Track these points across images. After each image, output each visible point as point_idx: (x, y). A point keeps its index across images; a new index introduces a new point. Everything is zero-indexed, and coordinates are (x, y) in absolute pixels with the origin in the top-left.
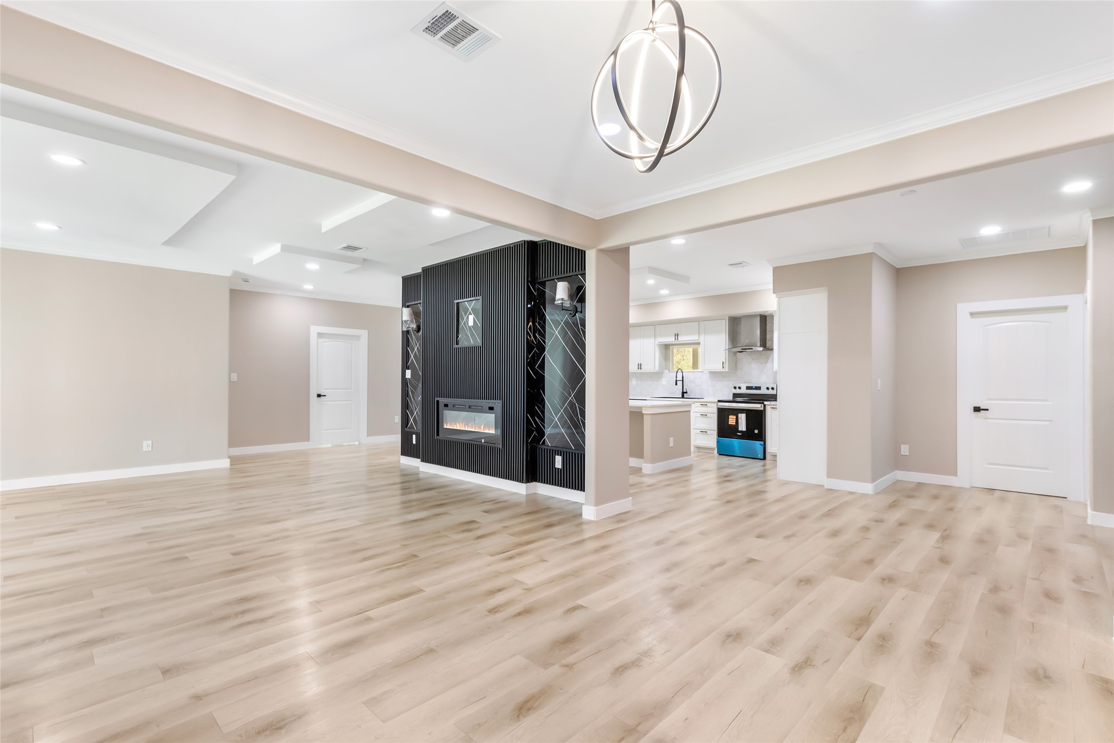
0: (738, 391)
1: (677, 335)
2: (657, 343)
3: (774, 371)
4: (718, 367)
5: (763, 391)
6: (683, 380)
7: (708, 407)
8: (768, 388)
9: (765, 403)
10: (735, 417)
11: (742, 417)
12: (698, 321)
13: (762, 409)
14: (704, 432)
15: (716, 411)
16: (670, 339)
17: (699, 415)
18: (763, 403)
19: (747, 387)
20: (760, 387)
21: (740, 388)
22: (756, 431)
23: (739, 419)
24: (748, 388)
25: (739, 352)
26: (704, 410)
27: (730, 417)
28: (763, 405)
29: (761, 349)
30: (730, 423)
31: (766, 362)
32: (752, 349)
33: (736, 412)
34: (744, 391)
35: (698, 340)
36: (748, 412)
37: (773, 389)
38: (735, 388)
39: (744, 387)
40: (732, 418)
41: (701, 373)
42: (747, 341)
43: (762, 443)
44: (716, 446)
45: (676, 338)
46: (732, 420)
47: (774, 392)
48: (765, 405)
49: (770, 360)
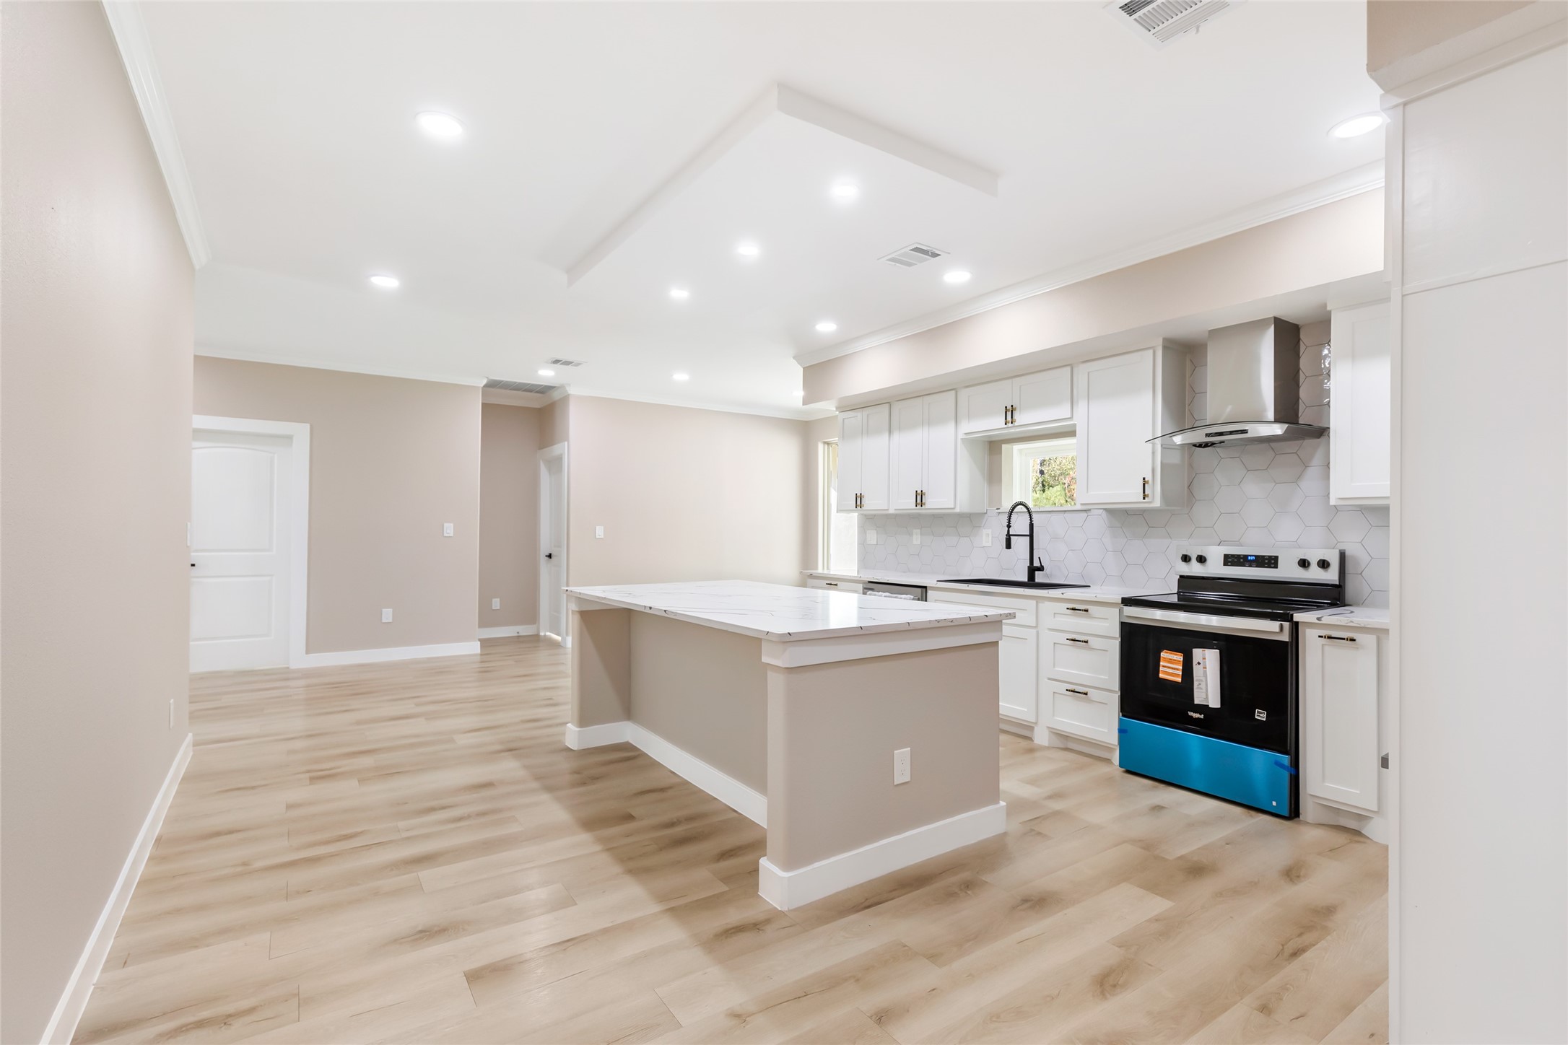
0: (1195, 569)
1: (1010, 412)
2: (961, 436)
3: (1332, 502)
4: (1129, 495)
5: (1287, 571)
6: (1031, 536)
7: (1091, 617)
8: (1304, 564)
9: (1298, 617)
10: (1180, 657)
11: (1208, 663)
12: (1071, 366)
13: (1285, 637)
14: (1077, 693)
15: (1116, 632)
16: (994, 424)
17: (1062, 638)
18: (1289, 618)
19: (1226, 556)
20: (1276, 558)
21: (1201, 559)
22: (1261, 715)
23: (1195, 667)
24: (1230, 560)
25: (1200, 446)
26: (1079, 625)
27: (1164, 654)
28: (1286, 625)
29: (1278, 430)
30: (1161, 675)
31: (1299, 477)
32: (1245, 432)
33: (1186, 641)
34: (1215, 568)
35: (1071, 418)
36: (1229, 645)
37: (1324, 564)
38: (1186, 559)
39: (1215, 556)
40: (1171, 661)
41: (1085, 515)
42: (1229, 408)
43: (1285, 759)
44: (1117, 744)
45: (1009, 418)
46: (1170, 666)
47: (1331, 576)
48: (1297, 623)
49: (1313, 472)
